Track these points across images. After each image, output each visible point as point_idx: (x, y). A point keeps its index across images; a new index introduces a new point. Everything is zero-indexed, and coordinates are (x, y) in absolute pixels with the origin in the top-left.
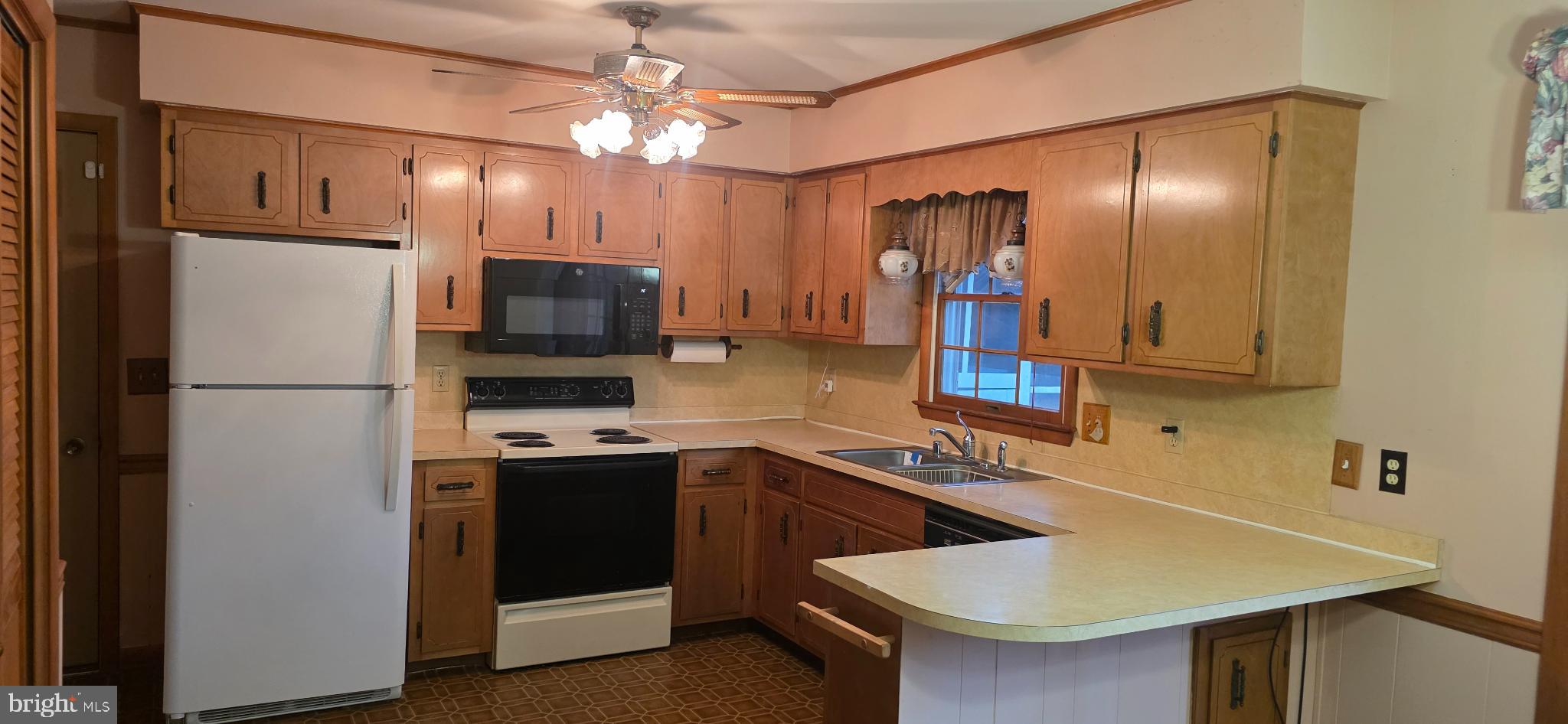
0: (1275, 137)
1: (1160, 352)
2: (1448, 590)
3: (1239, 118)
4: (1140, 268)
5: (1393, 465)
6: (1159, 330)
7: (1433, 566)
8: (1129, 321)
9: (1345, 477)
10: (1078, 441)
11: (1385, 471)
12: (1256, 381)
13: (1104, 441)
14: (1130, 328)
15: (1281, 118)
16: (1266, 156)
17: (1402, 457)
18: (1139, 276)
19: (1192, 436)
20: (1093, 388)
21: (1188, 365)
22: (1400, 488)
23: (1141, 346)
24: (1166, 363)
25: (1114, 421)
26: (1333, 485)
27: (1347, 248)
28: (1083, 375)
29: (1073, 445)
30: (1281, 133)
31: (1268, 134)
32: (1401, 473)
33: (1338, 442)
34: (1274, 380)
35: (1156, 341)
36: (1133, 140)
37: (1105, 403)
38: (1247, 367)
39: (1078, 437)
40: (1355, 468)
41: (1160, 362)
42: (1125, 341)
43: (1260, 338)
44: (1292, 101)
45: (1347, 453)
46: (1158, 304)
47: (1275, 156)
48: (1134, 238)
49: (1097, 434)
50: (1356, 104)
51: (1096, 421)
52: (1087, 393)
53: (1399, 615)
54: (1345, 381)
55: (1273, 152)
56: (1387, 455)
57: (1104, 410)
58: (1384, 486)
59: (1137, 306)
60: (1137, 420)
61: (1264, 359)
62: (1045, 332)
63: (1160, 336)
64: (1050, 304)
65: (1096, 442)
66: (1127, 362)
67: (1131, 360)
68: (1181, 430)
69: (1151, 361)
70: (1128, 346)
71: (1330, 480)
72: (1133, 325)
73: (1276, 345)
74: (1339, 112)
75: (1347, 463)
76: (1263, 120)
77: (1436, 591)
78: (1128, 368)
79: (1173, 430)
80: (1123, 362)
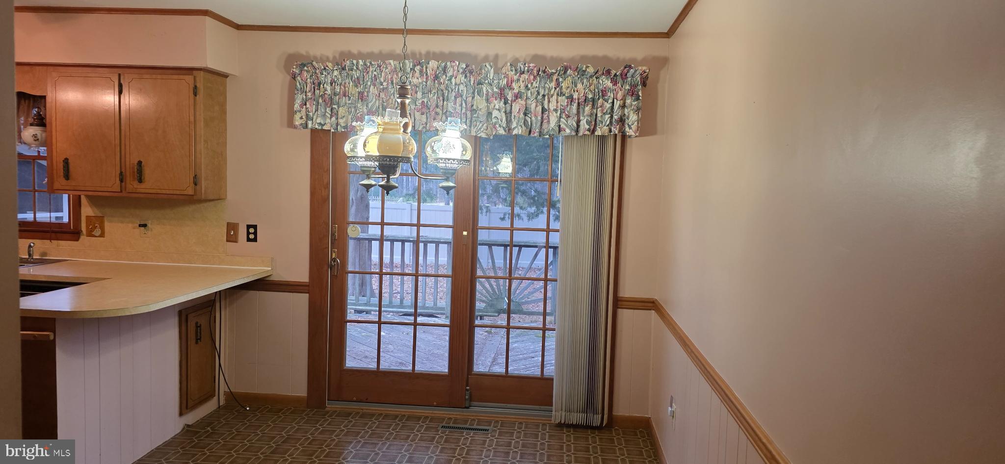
0: (195, 87)
1: (143, 186)
2: (275, 278)
3: (177, 76)
4: (127, 143)
5: (252, 230)
6: (141, 175)
7: (270, 269)
8: (123, 170)
9: (232, 238)
10: (84, 238)
11: (248, 233)
12: (195, 197)
13: (102, 235)
14: (124, 174)
15: (198, 79)
16: (192, 95)
17: (255, 227)
18: (128, 147)
19: (155, 228)
20: (91, 207)
21: (159, 191)
22: (255, 240)
23: (132, 185)
24: (147, 191)
25: (107, 225)
26: (228, 243)
27: (226, 139)
28: (84, 200)
29: (81, 239)
30: (198, 86)
31: (192, 86)
32: (255, 233)
33: (228, 224)
34: (203, 197)
35: (140, 181)
36: (117, 77)
37: (100, 215)
38: (190, 191)
39: (83, 235)
40: (236, 234)
41: (143, 191)
42: (121, 181)
43: (196, 178)
44: (202, 72)
45: (232, 228)
46: (140, 163)
47: (196, 96)
48: (123, 128)
49: (97, 232)
50: (226, 76)
51: (96, 225)
52: (87, 210)
53: (258, 292)
54: (230, 196)
55: (195, 94)
56: (249, 227)
57: (100, 220)
58: (249, 240)
59: (128, 163)
60: (122, 222)
61: (198, 187)
62: (67, 176)
63: (142, 178)
64: (69, 161)
65: (96, 237)
66: (123, 191)
67: (126, 190)
68: (149, 225)
69: (138, 191)
70: (123, 184)
71: (226, 240)
72: (125, 172)
73: (203, 182)
74: (219, 79)
75: (232, 232)
76: (189, 78)
77: (272, 278)
78: (124, 194)
79: (145, 226)
80: (121, 191)
